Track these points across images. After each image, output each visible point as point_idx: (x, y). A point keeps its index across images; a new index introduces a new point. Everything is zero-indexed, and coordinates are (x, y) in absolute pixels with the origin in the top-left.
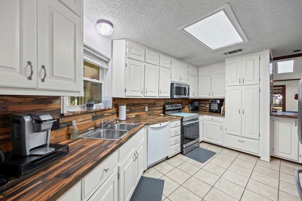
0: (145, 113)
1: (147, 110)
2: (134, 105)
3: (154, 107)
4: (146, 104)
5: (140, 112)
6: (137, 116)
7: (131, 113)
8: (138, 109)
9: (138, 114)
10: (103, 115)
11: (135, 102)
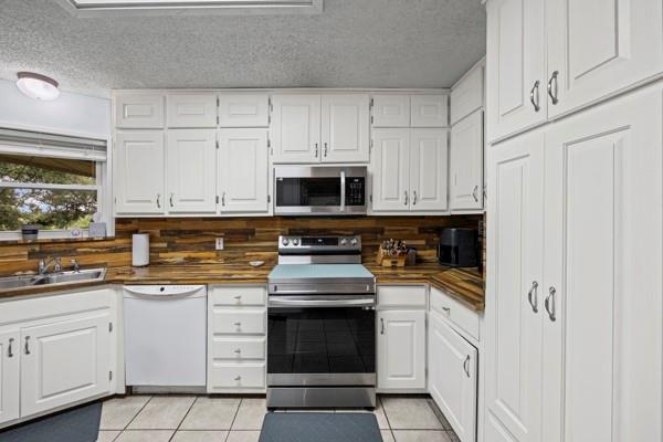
0: (213, 254)
1: (219, 245)
2: (179, 233)
3: (247, 240)
4: (218, 231)
5: (200, 251)
6: (190, 260)
7: (173, 251)
8: (191, 244)
9: (193, 255)
10: (75, 249)
11: (183, 227)
